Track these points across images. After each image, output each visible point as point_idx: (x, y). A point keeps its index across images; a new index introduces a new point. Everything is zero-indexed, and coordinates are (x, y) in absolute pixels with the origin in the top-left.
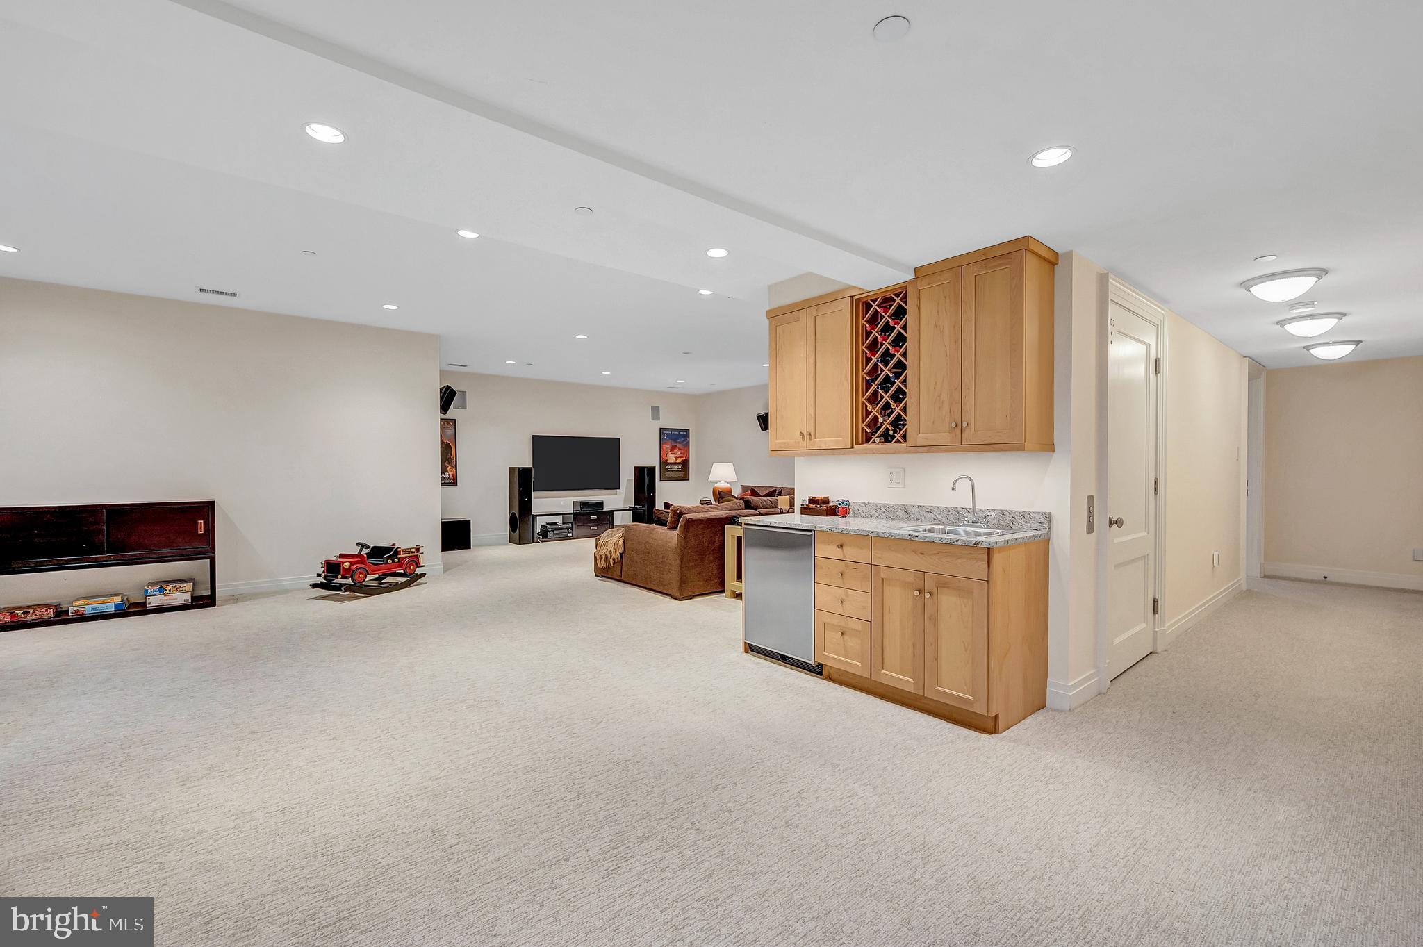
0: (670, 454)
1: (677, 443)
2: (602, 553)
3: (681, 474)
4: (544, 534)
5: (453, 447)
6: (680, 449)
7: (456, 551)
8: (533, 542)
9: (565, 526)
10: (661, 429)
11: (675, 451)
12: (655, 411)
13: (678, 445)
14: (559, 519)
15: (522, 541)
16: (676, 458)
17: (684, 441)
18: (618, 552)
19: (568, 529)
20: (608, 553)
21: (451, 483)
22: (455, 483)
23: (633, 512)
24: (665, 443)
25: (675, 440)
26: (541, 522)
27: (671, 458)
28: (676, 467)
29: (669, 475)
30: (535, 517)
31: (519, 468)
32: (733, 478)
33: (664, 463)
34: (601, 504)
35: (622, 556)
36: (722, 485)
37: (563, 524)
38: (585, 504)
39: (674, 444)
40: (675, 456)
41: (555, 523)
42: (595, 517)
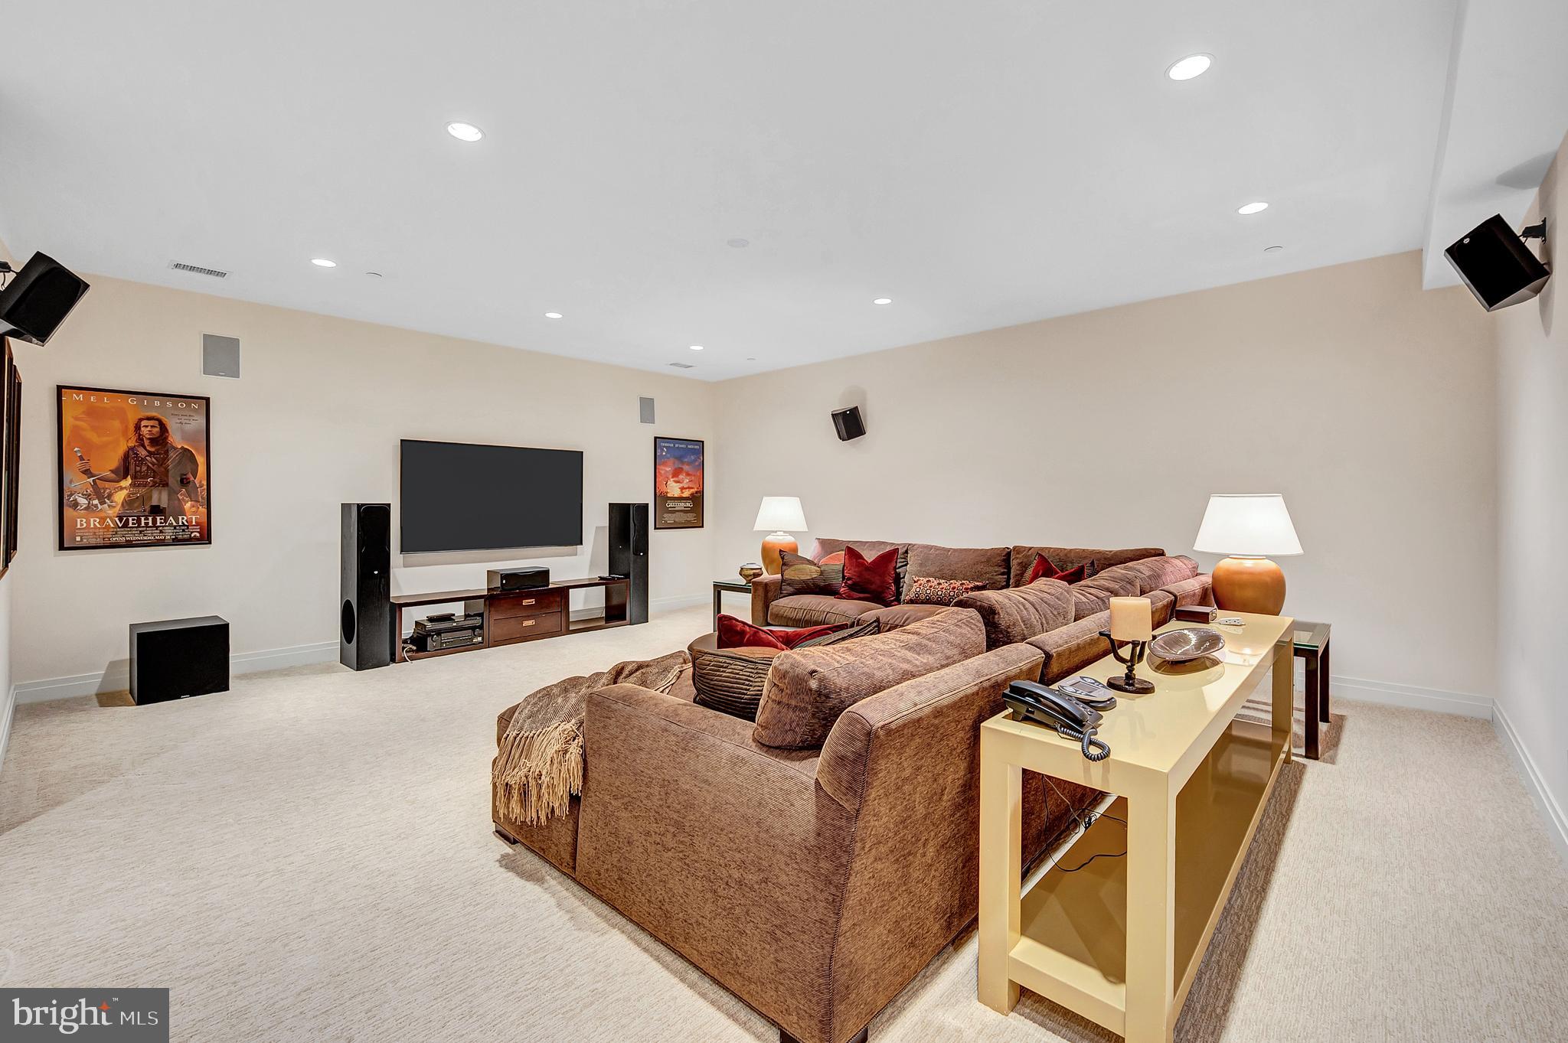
0: (671, 483)
1: (683, 463)
2: (515, 777)
3: (691, 517)
4: (420, 643)
5: (201, 460)
6: (688, 474)
7: (186, 701)
8: (393, 660)
9: (470, 622)
10: (656, 438)
11: (681, 477)
12: (647, 411)
13: (686, 468)
14: (458, 609)
15: (363, 662)
16: (682, 489)
17: (695, 461)
18: (561, 790)
19: (473, 628)
20: (532, 783)
21: (196, 538)
22: (205, 538)
23: (606, 588)
24: (665, 464)
25: (680, 458)
26: (410, 620)
27: (674, 489)
28: (681, 505)
29: (670, 518)
30: (397, 608)
31: (359, 506)
32: (802, 527)
33: (660, 498)
34: (544, 575)
35: (575, 800)
36: (781, 539)
37: (467, 616)
38: (510, 578)
39: (678, 465)
40: (681, 485)
41: (448, 618)
42: (532, 601)
